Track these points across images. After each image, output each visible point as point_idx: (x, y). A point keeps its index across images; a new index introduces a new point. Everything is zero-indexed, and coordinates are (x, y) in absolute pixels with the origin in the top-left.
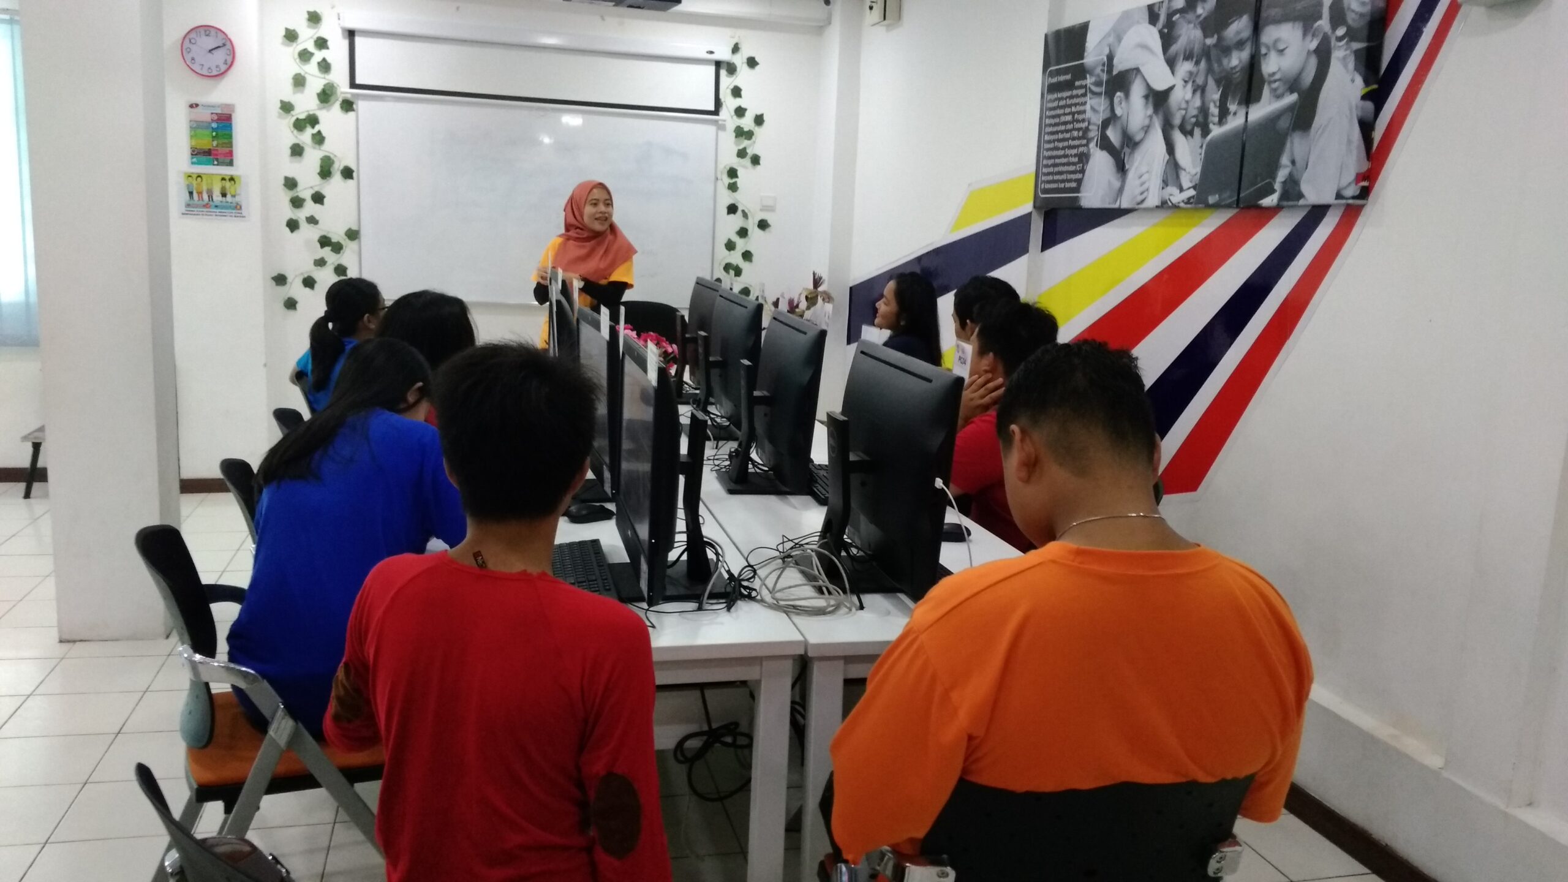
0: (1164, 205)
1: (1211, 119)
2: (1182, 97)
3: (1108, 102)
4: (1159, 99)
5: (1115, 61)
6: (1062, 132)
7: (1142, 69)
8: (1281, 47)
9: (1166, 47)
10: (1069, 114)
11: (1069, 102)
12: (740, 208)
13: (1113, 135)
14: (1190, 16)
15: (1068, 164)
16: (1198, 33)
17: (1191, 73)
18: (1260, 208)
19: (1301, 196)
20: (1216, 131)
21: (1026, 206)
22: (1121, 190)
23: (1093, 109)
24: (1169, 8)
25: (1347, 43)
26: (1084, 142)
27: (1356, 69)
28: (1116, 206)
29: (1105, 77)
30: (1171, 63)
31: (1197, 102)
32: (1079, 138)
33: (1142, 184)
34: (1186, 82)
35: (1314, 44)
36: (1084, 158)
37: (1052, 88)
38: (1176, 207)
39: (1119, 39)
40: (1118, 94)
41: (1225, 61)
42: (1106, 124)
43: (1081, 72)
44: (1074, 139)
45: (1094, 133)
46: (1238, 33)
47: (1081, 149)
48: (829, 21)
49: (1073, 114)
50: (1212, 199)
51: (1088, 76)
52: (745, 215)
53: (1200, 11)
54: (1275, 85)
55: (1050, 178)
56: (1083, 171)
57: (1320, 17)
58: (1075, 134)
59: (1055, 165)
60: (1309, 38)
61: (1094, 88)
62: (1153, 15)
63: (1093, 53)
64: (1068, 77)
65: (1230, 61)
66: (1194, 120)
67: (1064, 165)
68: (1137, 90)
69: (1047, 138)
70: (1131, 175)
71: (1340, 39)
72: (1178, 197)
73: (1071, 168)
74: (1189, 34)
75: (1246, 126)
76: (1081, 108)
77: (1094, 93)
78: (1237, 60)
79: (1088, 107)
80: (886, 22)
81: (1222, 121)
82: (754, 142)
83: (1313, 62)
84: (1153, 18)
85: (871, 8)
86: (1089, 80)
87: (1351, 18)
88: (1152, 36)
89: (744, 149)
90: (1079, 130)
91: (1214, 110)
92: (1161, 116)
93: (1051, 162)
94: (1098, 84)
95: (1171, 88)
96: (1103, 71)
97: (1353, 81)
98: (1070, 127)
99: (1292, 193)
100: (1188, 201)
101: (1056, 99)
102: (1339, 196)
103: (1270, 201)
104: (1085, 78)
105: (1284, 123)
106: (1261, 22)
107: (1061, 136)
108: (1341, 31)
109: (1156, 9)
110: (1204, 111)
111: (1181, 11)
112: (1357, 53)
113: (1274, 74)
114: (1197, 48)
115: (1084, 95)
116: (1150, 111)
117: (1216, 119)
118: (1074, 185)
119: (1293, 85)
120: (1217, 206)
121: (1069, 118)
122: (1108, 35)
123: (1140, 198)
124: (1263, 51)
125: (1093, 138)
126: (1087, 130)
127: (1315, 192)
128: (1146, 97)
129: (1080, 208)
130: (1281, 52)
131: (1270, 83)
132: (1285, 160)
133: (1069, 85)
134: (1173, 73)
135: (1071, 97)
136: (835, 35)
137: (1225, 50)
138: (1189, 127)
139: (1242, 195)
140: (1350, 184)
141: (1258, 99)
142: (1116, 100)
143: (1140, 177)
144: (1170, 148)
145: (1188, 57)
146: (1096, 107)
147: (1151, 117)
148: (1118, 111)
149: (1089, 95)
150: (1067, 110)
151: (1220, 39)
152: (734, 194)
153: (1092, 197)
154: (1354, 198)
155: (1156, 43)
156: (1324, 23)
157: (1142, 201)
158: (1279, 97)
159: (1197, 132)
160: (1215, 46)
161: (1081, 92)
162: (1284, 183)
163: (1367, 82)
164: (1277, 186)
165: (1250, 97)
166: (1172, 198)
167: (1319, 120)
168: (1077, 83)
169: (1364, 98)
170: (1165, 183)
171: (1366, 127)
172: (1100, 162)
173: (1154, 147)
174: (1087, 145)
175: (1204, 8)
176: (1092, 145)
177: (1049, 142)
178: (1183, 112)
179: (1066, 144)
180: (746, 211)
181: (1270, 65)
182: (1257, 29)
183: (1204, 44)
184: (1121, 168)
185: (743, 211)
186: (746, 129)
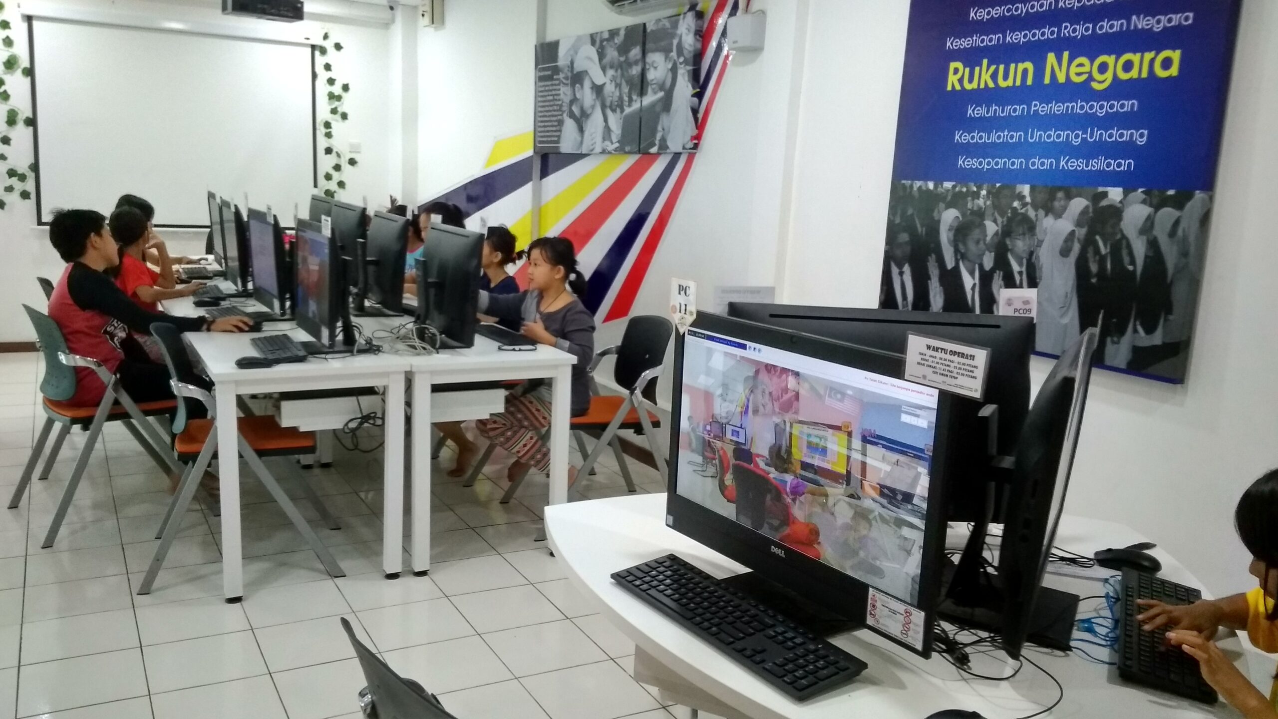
0: (604, 152)
1: (625, 103)
2: (610, 88)
3: (572, 89)
4: (598, 90)
5: (575, 66)
6: (548, 106)
7: (589, 72)
8: (655, 65)
9: (600, 60)
10: (551, 95)
11: (551, 88)
12: (335, 150)
13: (576, 110)
14: (611, 43)
15: (552, 126)
16: (616, 54)
17: (613, 76)
18: (649, 154)
19: (667, 147)
20: (628, 110)
21: (529, 152)
22: (582, 143)
23: (564, 93)
24: (601, 37)
25: (684, 66)
26: (560, 113)
27: (689, 81)
28: (579, 152)
29: (569, 74)
30: (604, 69)
31: (617, 94)
32: (557, 111)
33: (592, 140)
34: (611, 81)
35: (670, 66)
36: (561, 123)
37: (541, 79)
38: (610, 153)
39: (576, 53)
40: (577, 85)
41: (630, 71)
42: (572, 102)
43: (556, 70)
44: (554, 111)
45: (565, 108)
46: (636, 55)
47: (559, 117)
48: (393, 21)
49: (553, 95)
50: (627, 149)
51: (561, 73)
52: (338, 155)
53: (616, 41)
54: (654, 86)
55: (542, 134)
56: (560, 131)
57: (672, 51)
58: (555, 108)
59: (545, 126)
60: (668, 61)
61: (564, 81)
62: (593, 39)
63: (563, 60)
64: (549, 73)
65: (632, 71)
66: (616, 103)
67: (548, 126)
68: (587, 84)
69: (540, 109)
70: (586, 134)
71: (681, 64)
72: (611, 147)
73: (554, 129)
74: (612, 54)
75: (641, 109)
76: (558, 92)
77: (564, 84)
78: (636, 70)
79: (561, 92)
80: (433, 25)
81: (630, 105)
82: (343, 103)
83: (670, 75)
84: (593, 43)
85: (423, 15)
86: (561, 76)
87: (685, 52)
88: (592, 52)
89: (336, 108)
90: (557, 105)
91: (626, 99)
92: (600, 98)
93: (542, 124)
94: (566, 78)
95: (604, 84)
96: (568, 70)
97: (687, 87)
98: (552, 103)
99: (664, 147)
100: (616, 150)
101: (543, 86)
102: (684, 148)
103: (654, 150)
104: (559, 74)
105: (658, 108)
106: (646, 51)
107: (547, 109)
108: (681, 59)
109: (595, 35)
110: (621, 98)
111: (607, 40)
112: (688, 71)
113: (653, 80)
114: (616, 62)
115: (559, 85)
116: (594, 97)
117: (627, 103)
118: (556, 139)
119: (662, 87)
120: (630, 153)
121: (551, 98)
122: (569, 50)
123: (592, 147)
124: (647, 67)
125: (565, 111)
126: (561, 106)
127: (674, 145)
128: (592, 88)
129: (560, 153)
130: (656, 68)
131: (651, 85)
132: (660, 128)
133: (550, 78)
134: (605, 76)
135: (552, 85)
136: (398, 31)
137: (629, 64)
138: (614, 107)
139: (641, 147)
140: (688, 142)
141: (646, 94)
142: (576, 89)
143: (591, 135)
144: (606, 120)
145: (611, 67)
146: (566, 92)
147: (595, 100)
148: (578, 96)
149: (562, 84)
150: (550, 93)
151: (627, 58)
152: (330, 140)
153: (567, 146)
154: (690, 149)
155: (596, 57)
156: (674, 54)
157: (592, 150)
158: (655, 93)
159: (618, 110)
160: (625, 61)
161: (557, 82)
162: (660, 140)
163: (694, 88)
164: (657, 142)
165: (642, 93)
166: (608, 148)
167: (674, 106)
168: (555, 77)
169: (693, 96)
170: (604, 139)
171: (695, 111)
172: (570, 125)
173: (597, 118)
174: (561, 115)
175: (618, 40)
176: (565, 115)
177: (541, 112)
178: (611, 98)
179: (550, 114)
180: (339, 152)
181: (651, 75)
182: (644, 53)
183: (619, 60)
184: (581, 130)
185: (337, 153)
186: (336, 94)
